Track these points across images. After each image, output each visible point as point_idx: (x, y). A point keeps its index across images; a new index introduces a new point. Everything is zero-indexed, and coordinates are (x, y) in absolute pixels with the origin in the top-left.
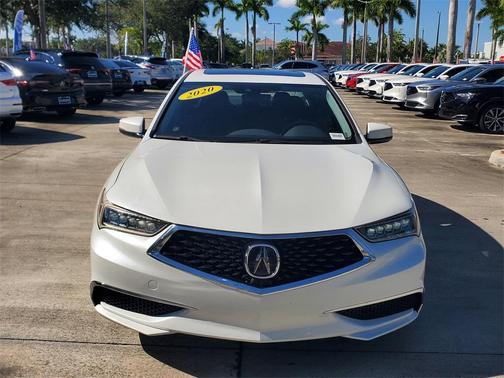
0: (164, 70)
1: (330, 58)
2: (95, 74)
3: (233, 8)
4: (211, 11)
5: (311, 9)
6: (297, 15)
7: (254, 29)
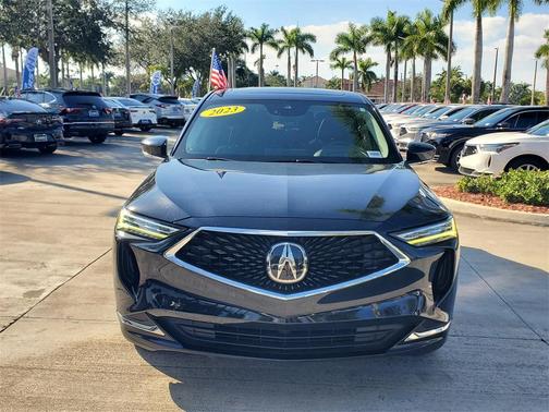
0: (175, 109)
2: (96, 113)
3: (274, 45)
4: (250, 48)
7: (296, 66)
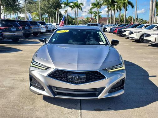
1: (102, 22)
3: (71, 7)
4: (63, 8)
5: (97, 6)
6: (91, 9)
